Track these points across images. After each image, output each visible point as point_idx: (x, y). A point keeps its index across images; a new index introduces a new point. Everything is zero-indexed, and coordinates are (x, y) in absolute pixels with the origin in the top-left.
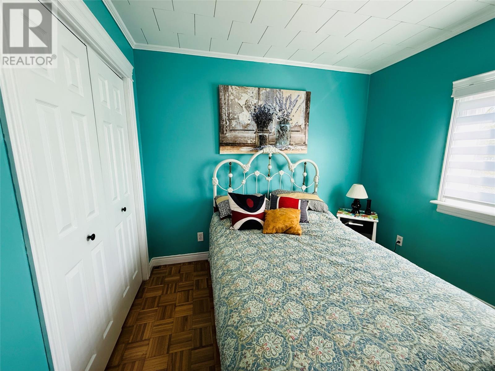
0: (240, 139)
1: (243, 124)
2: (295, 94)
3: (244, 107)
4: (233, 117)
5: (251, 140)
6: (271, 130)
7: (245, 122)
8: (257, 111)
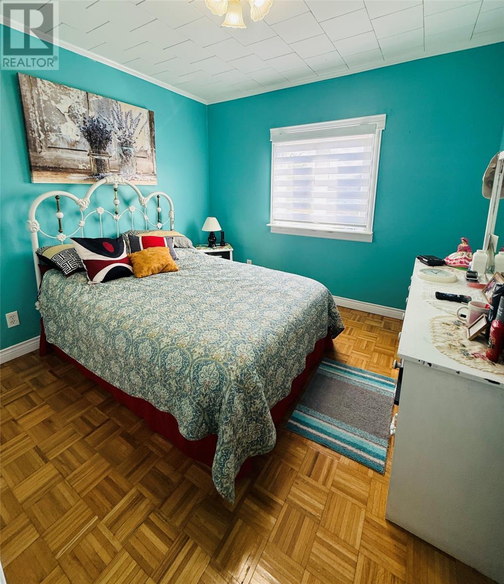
0: (65, 161)
1: (69, 139)
2: (136, 111)
3: (66, 115)
4: (50, 128)
5: (84, 164)
6: (111, 153)
7: (71, 137)
8: (88, 124)
